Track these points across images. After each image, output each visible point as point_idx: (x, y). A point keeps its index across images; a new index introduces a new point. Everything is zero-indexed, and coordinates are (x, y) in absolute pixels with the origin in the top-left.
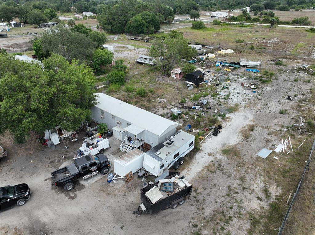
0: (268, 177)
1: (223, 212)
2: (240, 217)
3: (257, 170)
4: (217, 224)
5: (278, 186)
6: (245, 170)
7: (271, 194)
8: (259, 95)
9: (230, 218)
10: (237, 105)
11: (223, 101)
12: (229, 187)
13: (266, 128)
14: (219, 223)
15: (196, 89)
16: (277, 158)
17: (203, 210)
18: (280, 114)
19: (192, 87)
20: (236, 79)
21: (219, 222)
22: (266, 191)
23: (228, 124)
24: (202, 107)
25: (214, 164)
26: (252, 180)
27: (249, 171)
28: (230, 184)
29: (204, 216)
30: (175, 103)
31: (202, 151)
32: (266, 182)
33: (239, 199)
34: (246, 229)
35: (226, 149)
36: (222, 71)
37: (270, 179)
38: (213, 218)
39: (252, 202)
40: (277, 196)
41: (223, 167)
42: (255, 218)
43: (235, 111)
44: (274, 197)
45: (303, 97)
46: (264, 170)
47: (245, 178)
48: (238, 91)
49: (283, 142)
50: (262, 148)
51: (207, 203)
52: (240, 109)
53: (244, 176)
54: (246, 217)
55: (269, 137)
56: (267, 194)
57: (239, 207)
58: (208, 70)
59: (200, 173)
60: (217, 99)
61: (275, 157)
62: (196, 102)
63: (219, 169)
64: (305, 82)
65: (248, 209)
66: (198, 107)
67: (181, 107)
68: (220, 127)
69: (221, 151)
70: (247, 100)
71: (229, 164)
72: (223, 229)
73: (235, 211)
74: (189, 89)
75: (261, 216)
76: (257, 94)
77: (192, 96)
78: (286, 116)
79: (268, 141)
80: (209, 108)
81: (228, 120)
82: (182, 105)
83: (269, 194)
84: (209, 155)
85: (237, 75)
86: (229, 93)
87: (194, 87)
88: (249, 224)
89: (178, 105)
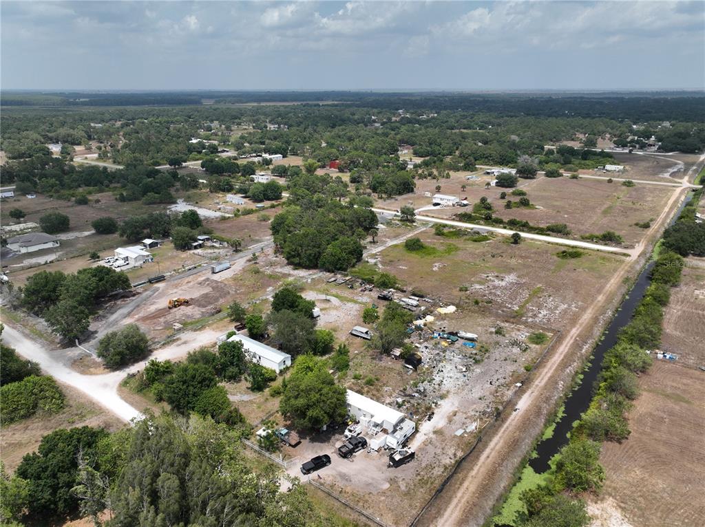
1: (431, 465)
2: (439, 467)
3: (452, 443)
4: (428, 470)
5: (462, 452)
6: (446, 443)
8: (468, 380)
9: (434, 467)
10: (448, 392)
11: (437, 387)
12: (435, 453)
13: (465, 413)
15: (415, 373)
17: (421, 464)
18: (479, 400)
19: (411, 371)
20: (452, 358)
22: (455, 454)
23: (439, 410)
24: (420, 394)
25: (428, 441)
26: (449, 449)
27: (448, 444)
28: (436, 451)
29: (422, 467)
30: (398, 391)
31: (420, 432)
32: (456, 450)
33: (440, 459)
34: (441, 471)
35: (435, 430)
36: (439, 346)
37: (459, 448)
38: (426, 468)
39: (446, 460)
40: (460, 456)
42: (447, 467)
43: (446, 398)
46: (457, 443)
47: (445, 448)
48: (451, 375)
49: (473, 424)
50: (459, 429)
51: (423, 461)
52: (450, 396)
53: (444, 446)
54: (442, 467)
55: (465, 420)
56: (455, 456)
57: (439, 462)
58: (426, 344)
59: (420, 444)
60: (433, 385)
61: (465, 435)
62: (415, 389)
63: (430, 443)
64: (513, 361)
65: (444, 463)
66: (417, 395)
67: (403, 394)
68: (433, 413)
69: (432, 432)
70: (457, 386)
71: (436, 440)
72: (430, 472)
73: (437, 464)
74: (409, 374)
76: (466, 378)
77: (412, 382)
79: (464, 424)
80: (426, 396)
81: (439, 406)
82: (404, 392)
84: (425, 434)
85: (453, 351)
86: (443, 378)
87: (414, 371)
89: (401, 393)
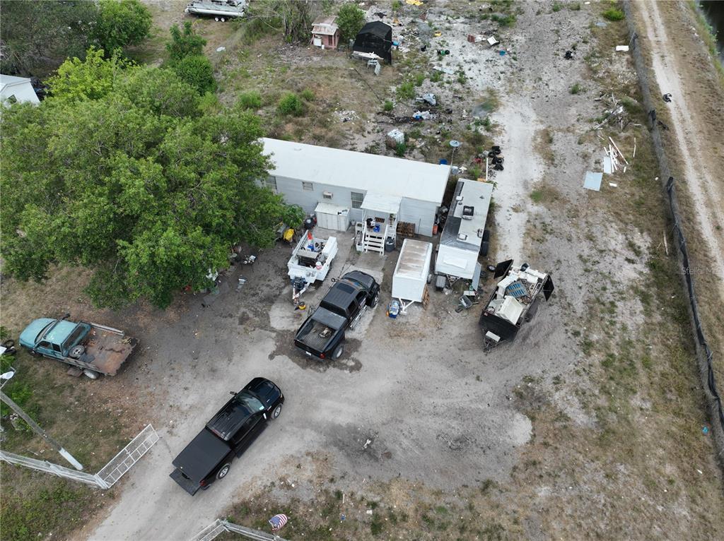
0: (621, 221)
1: (598, 300)
2: (623, 299)
3: (600, 214)
4: (602, 319)
5: (642, 233)
6: (584, 220)
7: (639, 247)
8: (515, 59)
9: (612, 303)
10: (492, 92)
12: (581, 257)
13: (568, 130)
14: (604, 318)
16: (615, 185)
17: (571, 307)
18: (572, 96)
20: (448, 25)
21: (602, 315)
22: (631, 246)
23: (504, 138)
24: (433, 112)
25: (535, 226)
26: (604, 234)
27: (590, 220)
28: (579, 251)
29: (579, 315)
30: (373, 115)
31: (500, 207)
32: (623, 231)
33: (605, 271)
34: (641, 312)
35: (534, 192)
37: (627, 224)
38: (592, 314)
39: (624, 269)
40: (648, 248)
41: (550, 227)
42: (643, 292)
43: (496, 106)
44: (647, 252)
45: (587, 47)
46: (610, 212)
47: (594, 235)
48: (470, 57)
49: (607, 152)
50: (583, 172)
51: (569, 295)
52: (503, 101)
53: (589, 231)
54: (631, 296)
55: (582, 148)
56: (635, 250)
57: (613, 283)
59: (524, 248)
60: (446, 85)
61: (611, 184)
63: (547, 232)
64: (572, 9)
65: (626, 282)
66: (425, 115)
67: (390, 121)
68: (496, 150)
69: (529, 199)
70: (502, 76)
71: (555, 218)
72: (613, 323)
73: (612, 291)
74: (376, 71)
75: (648, 286)
76: (508, 56)
78: (583, 96)
79: (585, 157)
80: (449, 113)
81: (497, 129)
82: (390, 115)
83: (637, 249)
84: (516, 210)
85: (442, 13)
86: (460, 66)
88: (639, 302)
89: (384, 118)
